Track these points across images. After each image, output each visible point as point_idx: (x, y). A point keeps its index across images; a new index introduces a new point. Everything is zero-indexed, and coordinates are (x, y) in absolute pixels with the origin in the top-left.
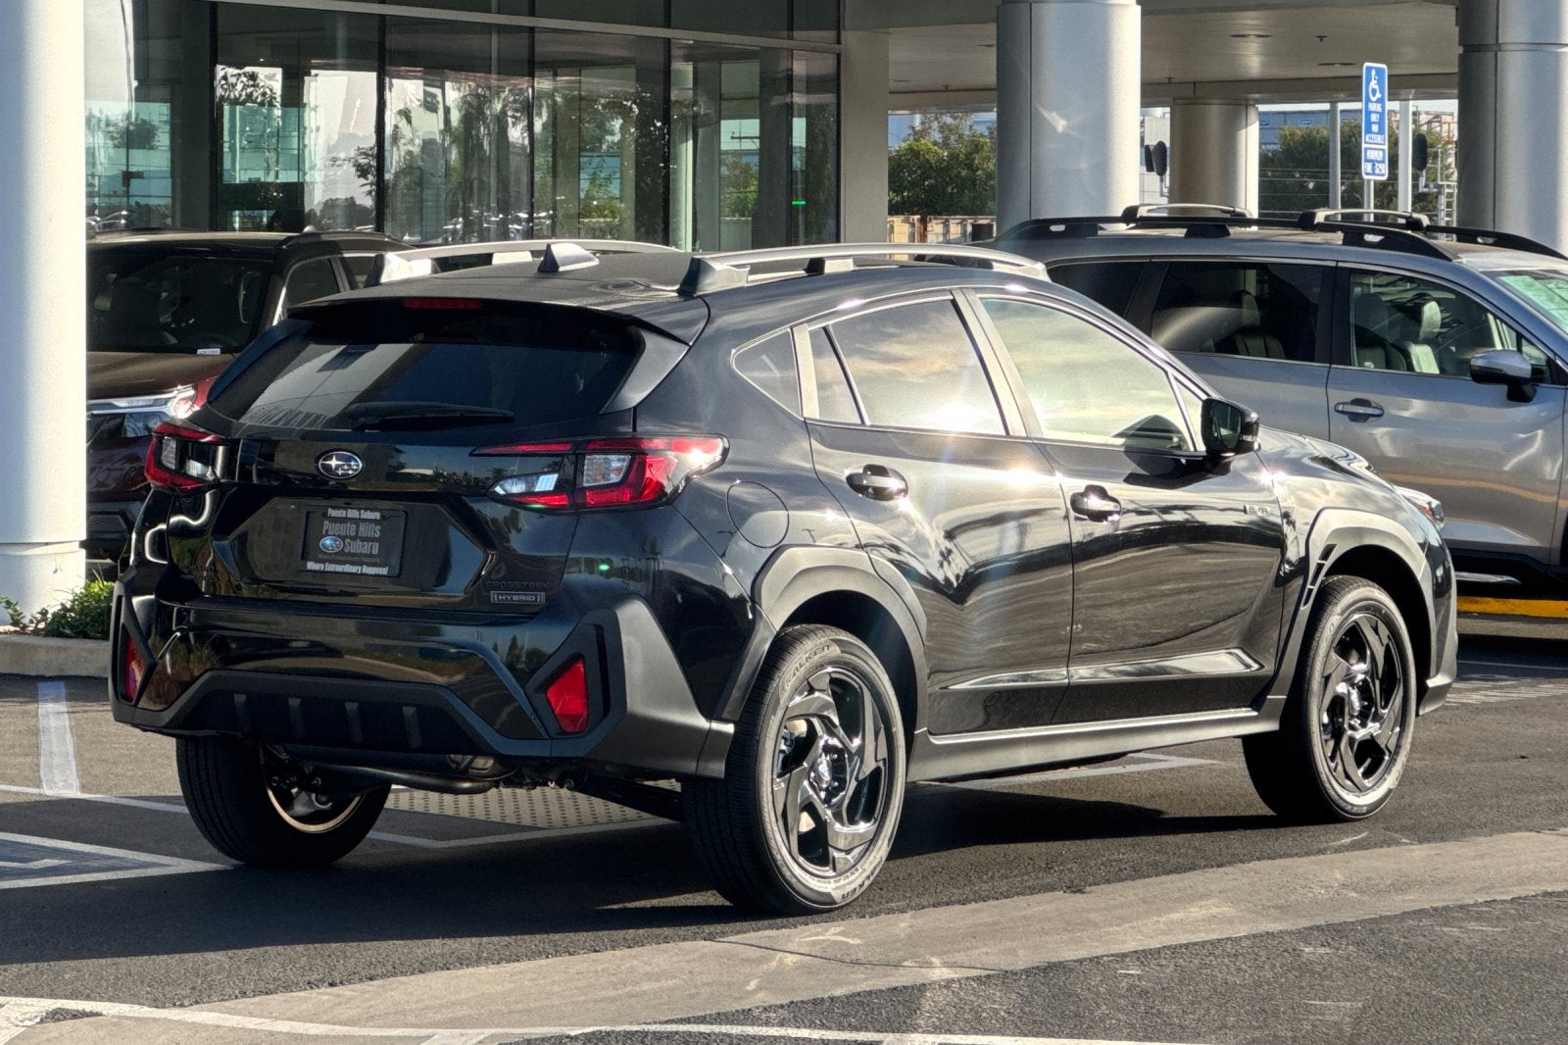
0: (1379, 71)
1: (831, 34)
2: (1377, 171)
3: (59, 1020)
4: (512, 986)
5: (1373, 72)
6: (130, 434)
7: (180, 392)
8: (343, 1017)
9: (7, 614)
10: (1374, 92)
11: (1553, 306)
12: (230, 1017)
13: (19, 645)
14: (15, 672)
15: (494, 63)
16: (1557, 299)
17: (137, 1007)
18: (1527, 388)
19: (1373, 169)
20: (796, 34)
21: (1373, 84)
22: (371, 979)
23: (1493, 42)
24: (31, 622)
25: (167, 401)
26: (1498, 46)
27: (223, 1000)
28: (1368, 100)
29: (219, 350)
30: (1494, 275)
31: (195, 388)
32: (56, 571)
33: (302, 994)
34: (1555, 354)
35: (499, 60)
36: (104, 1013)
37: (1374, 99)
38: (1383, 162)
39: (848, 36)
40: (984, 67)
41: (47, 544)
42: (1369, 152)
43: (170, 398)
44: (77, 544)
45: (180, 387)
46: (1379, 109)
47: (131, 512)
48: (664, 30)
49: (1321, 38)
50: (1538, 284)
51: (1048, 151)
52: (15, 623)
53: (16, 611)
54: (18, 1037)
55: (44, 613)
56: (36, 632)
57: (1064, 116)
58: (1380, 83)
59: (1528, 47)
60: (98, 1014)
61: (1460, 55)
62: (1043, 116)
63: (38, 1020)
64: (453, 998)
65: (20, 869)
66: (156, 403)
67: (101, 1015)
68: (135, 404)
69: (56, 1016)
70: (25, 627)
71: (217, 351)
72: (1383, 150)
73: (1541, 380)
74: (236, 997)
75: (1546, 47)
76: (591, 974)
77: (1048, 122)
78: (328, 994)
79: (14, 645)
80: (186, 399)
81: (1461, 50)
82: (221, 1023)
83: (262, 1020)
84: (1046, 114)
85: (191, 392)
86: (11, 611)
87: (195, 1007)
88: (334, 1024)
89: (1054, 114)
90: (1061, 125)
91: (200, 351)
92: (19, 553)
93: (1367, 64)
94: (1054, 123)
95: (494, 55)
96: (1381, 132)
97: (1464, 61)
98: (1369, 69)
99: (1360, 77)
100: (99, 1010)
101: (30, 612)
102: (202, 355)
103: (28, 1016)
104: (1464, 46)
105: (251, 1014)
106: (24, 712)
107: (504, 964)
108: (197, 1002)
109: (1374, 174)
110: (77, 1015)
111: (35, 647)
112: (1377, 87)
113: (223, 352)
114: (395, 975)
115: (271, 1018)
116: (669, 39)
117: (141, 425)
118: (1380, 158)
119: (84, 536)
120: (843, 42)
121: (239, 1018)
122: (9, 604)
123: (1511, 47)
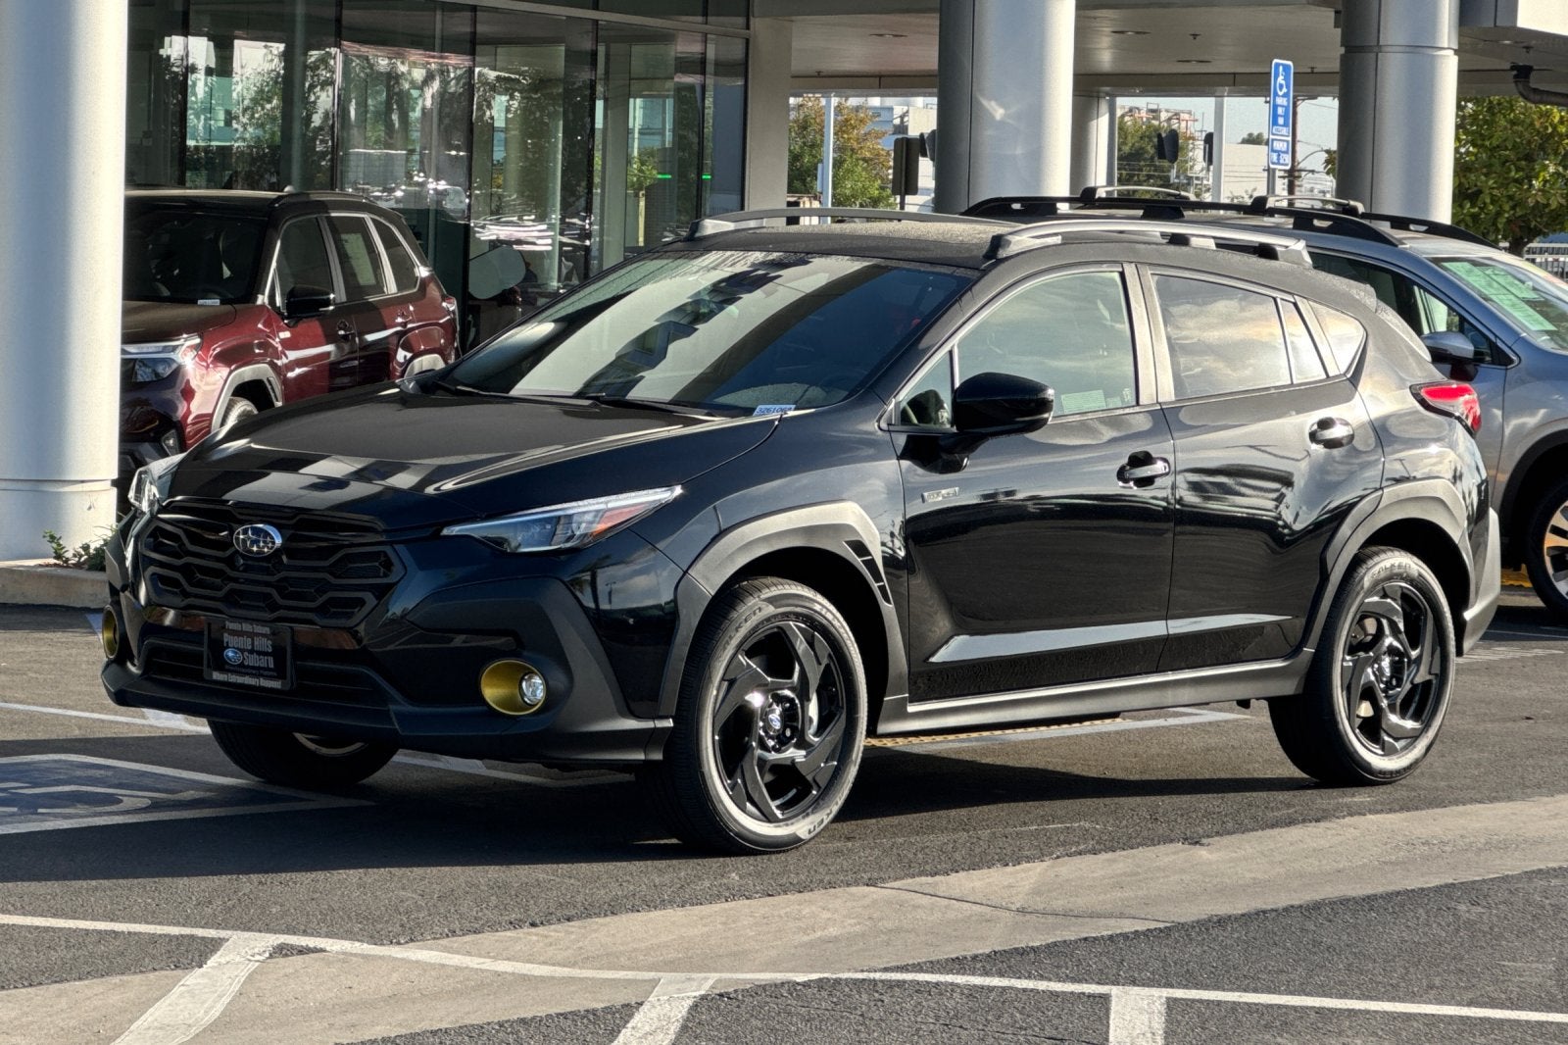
0: (1286, 68)
1: (741, 20)
2: (1282, 161)
3: (286, 955)
4: (706, 929)
5: (1281, 68)
6: (140, 379)
7: (186, 340)
8: (559, 957)
9: (50, 548)
10: (1281, 86)
11: (1493, 291)
12: (450, 955)
13: (65, 578)
14: (60, 603)
15: (438, 42)
16: (1495, 285)
17: (357, 944)
18: (1470, 368)
19: (1278, 159)
20: (710, 19)
21: (1281, 80)
22: (568, 920)
23: (1374, 43)
24: (75, 556)
25: (175, 348)
26: (1379, 48)
27: (434, 939)
28: (1276, 94)
29: (218, 301)
30: (1437, 261)
31: (201, 337)
32: (90, 508)
33: (508, 934)
34: (1496, 336)
35: (442, 39)
36: (328, 949)
37: (1281, 93)
38: (1286, 152)
39: (755, 22)
40: (925, 55)
41: (83, 482)
42: (1275, 143)
43: (177, 346)
44: (109, 483)
45: (185, 336)
46: (1285, 103)
47: (140, 453)
48: (594, 12)
49: (1195, 36)
50: (1476, 270)
51: (987, 137)
52: (58, 556)
53: (59, 545)
54: (254, 971)
55: (86, 548)
56: (78, 565)
57: (1002, 105)
58: (1286, 79)
59: (1408, 49)
60: (322, 950)
61: (1342, 56)
62: (982, 105)
63: (267, 955)
64: (655, 941)
65: (169, 800)
66: (165, 350)
67: (325, 951)
68: (145, 350)
69: (282, 951)
70: (67, 560)
71: (217, 302)
72: (1287, 142)
73: (1482, 361)
74: (447, 936)
75: (1424, 50)
76: (777, 919)
77: (988, 110)
78: (537, 935)
79: (60, 577)
80: (192, 347)
81: (1342, 50)
82: (444, 962)
83: (482, 960)
84: (985, 102)
85: (197, 341)
86: (55, 545)
87: (411, 944)
88: (554, 965)
89: (993, 103)
90: (999, 113)
91: (200, 302)
92: (56, 490)
93: (1276, 61)
94: (991, 110)
95: (438, 33)
96: (1285, 125)
97: (1345, 60)
98: (1277, 65)
99: (1269, 74)
100: (322, 946)
101: (72, 547)
102: (202, 306)
103: (256, 950)
104: (1346, 47)
105: (469, 953)
106: (88, 643)
107: (688, 907)
108: (412, 940)
109: (1278, 163)
110: (303, 951)
111: (77, 579)
112: (1283, 82)
113: (222, 303)
114: (589, 916)
115: (490, 957)
116: (597, 21)
117: (150, 370)
118: (1284, 149)
119: (115, 476)
120: (752, 26)
121: (459, 957)
122: (53, 538)
123: (1389, 49)
